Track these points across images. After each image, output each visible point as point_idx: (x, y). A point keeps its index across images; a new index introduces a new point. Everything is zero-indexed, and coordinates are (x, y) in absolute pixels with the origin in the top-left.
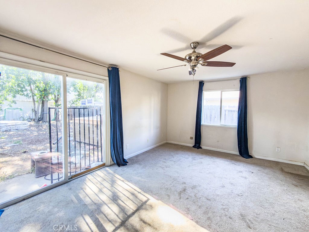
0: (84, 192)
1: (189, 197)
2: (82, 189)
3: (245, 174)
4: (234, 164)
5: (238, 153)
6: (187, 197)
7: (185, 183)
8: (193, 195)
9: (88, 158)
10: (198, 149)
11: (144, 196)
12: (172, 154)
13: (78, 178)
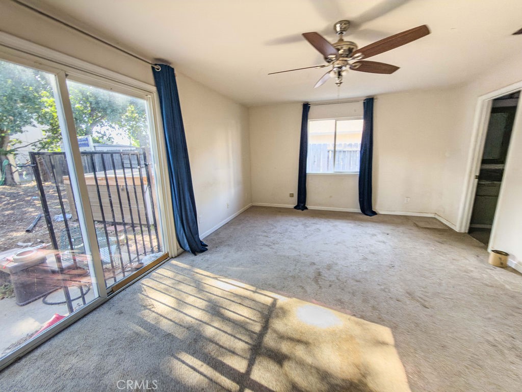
0: (153, 311)
1: (330, 283)
2: (145, 307)
3: (381, 237)
4: (359, 225)
5: (360, 211)
6: (328, 283)
7: (314, 264)
8: (333, 278)
9: (124, 248)
10: (303, 210)
11: (265, 295)
12: (270, 222)
13: (127, 289)
